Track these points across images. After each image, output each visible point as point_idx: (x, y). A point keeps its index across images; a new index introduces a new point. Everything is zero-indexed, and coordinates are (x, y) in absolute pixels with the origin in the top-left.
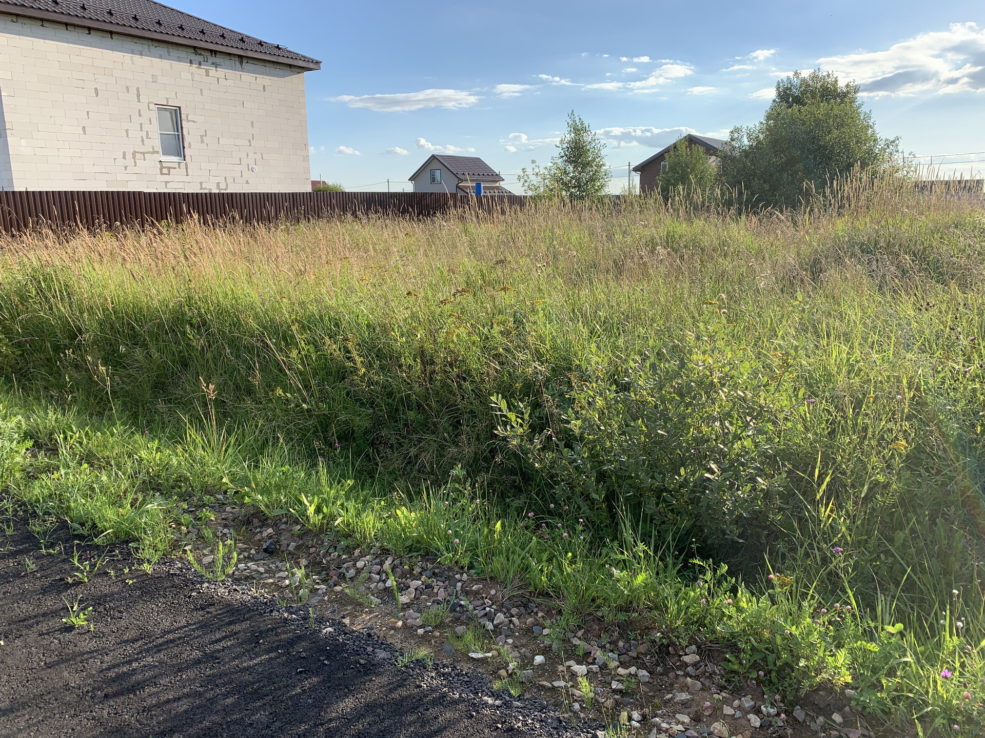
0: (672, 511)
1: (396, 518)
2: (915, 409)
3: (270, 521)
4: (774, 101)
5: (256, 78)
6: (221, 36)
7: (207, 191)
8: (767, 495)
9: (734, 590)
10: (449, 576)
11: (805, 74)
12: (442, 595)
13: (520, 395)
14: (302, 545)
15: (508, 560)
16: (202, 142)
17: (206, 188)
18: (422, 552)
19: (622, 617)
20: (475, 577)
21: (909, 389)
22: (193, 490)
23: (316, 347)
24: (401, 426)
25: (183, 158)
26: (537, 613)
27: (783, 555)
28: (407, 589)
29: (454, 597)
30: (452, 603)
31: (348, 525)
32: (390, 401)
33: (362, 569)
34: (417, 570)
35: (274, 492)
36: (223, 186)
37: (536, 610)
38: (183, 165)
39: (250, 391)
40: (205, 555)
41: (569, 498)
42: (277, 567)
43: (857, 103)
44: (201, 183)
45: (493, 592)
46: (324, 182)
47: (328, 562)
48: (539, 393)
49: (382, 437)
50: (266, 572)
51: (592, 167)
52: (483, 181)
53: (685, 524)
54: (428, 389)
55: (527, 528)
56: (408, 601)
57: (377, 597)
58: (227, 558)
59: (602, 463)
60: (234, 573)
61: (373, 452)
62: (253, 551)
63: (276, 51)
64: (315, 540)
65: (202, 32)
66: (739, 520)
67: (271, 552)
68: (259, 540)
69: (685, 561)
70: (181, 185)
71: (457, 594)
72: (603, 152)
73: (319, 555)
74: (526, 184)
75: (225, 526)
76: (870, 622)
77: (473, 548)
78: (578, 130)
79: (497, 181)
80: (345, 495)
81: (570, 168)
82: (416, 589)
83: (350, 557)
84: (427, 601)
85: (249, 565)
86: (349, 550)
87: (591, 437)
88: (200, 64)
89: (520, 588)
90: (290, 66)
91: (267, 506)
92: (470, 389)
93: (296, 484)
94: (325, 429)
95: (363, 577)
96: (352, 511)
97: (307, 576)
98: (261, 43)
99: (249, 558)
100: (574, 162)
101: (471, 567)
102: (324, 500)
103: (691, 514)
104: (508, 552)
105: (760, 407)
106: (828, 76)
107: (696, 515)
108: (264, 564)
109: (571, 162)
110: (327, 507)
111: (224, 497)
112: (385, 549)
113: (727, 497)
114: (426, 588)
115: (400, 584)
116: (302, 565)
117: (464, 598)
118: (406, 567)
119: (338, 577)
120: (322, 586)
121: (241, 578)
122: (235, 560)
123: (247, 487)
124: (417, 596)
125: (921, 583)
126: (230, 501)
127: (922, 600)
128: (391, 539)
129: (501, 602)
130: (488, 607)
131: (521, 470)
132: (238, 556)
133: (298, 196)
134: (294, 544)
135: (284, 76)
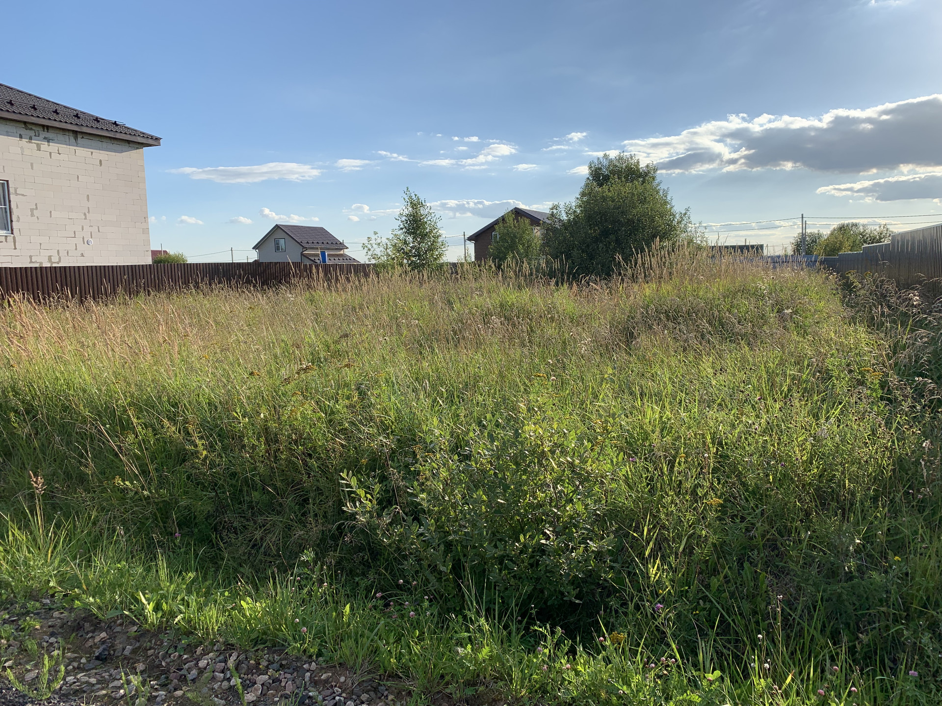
0: (514, 577)
1: (241, 609)
2: (719, 462)
3: (103, 624)
4: (588, 179)
5: (92, 153)
6: (54, 112)
7: (37, 265)
8: (599, 555)
9: (572, 651)
10: (297, 667)
11: (613, 154)
12: (290, 688)
13: (366, 471)
14: (139, 647)
15: (357, 643)
16: (32, 215)
17: (36, 262)
18: (268, 644)
19: (469, 692)
20: (324, 665)
21: (713, 443)
22: (15, 597)
23: (154, 429)
24: (245, 507)
25: (10, 232)
26: (387, 696)
27: (616, 612)
28: (253, 686)
29: (302, 689)
30: (301, 695)
31: (189, 621)
32: (234, 482)
33: (205, 668)
34: (264, 663)
35: (108, 593)
36: (55, 259)
37: (386, 693)
38: (10, 239)
39: (82, 479)
40: (28, 671)
41: (417, 572)
42: (111, 675)
43: (657, 181)
44: (31, 257)
45: (342, 679)
46: (165, 252)
47: (168, 664)
48: (384, 467)
49: (225, 522)
50: (99, 682)
51: (429, 237)
52: (328, 249)
53: (526, 589)
54: (272, 468)
55: (375, 607)
56: (255, 698)
57: (221, 699)
58: (54, 671)
59: (448, 532)
60: (61, 688)
61: (216, 538)
62: (83, 660)
63: (113, 128)
64: (153, 642)
65: (34, 107)
66: (575, 582)
67: (103, 659)
68: (91, 647)
69: (527, 629)
70: (9, 259)
71: (305, 684)
72: (439, 225)
73: (157, 657)
74: (370, 253)
75: (52, 635)
76: (693, 672)
77: (320, 634)
78: (415, 204)
79: (341, 249)
80: (187, 588)
81: (410, 239)
82: (263, 685)
83: (192, 656)
84: (274, 696)
85: (78, 676)
86: (190, 649)
87: (436, 509)
88: (31, 138)
89: (369, 672)
90: (128, 142)
91: (99, 608)
92: (316, 465)
93: (133, 581)
94: (166, 517)
95: (206, 678)
96: (193, 605)
97: (144, 683)
98: (97, 120)
99: (80, 669)
100: (413, 233)
101: (320, 654)
102: (164, 597)
103: (531, 578)
104: (357, 636)
105: (587, 473)
106: (631, 158)
107: (538, 579)
108: (96, 674)
109: (410, 234)
110: (167, 603)
111: (51, 601)
112: (229, 644)
113: (562, 560)
114: (273, 683)
115: (245, 681)
116: (138, 670)
117: (313, 689)
118: (252, 662)
119: (178, 680)
120: (161, 693)
121: (69, 693)
122: (63, 673)
123: (78, 588)
124: (264, 692)
125: (735, 624)
126: (58, 605)
127: (737, 641)
128: (235, 633)
129: (351, 689)
130: (338, 696)
131: (370, 545)
132: (66, 668)
133: (137, 268)
134: (131, 647)
135: (122, 152)
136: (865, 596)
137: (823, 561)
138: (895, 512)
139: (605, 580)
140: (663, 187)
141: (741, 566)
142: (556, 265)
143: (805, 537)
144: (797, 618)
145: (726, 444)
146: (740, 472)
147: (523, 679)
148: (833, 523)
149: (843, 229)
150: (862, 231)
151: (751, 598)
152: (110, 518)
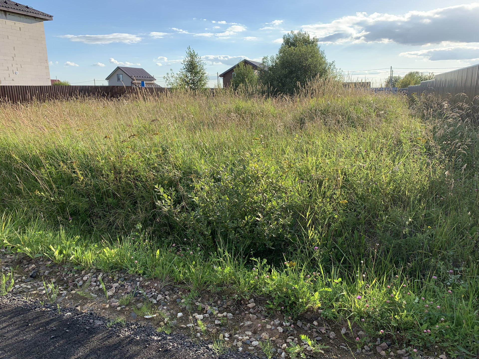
0: (242, 237)
1: (104, 253)
3: (33, 261)
4: (283, 44)
5: (15, 23)
8: (283, 226)
9: (270, 271)
10: (133, 279)
11: (296, 32)
12: (129, 289)
13: (167, 187)
14: (52, 271)
15: (163, 268)
18: (118, 269)
19: (219, 289)
20: (146, 278)
21: (342, 174)
23: (55, 167)
24: (105, 206)
26: (178, 292)
27: (291, 253)
28: (111, 288)
29: (136, 289)
30: (135, 292)
31: (77, 259)
32: (98, 194)
33: (86, 281)
34: (116, 278)
35: (35, 246)
39: (19, 193)
41: (193, 235)
42: (38, 284)
43: (318, 46)
45: (156, 285)
46: (58, 81)
47: (67, 279)
48: (176, 186)
49: (95, 212)
50: (32, 288)
51: (199, 74)
52: (145, 80)
53: (248, 242)
54: (118, 186)
55: (172, 252)
56: (112, 294)
57: (95, 294)
58: (8, 283)
59: (209, 217)
60: (12, 290)
61: (90, 221)
62: (24, 278)
63: (26, 9)
64: (59, 269)
66: (271, 239)
67: (34, 277)
68: (27, 271)
69: (248, 260)
71: (137, 287)
72: (205, 67)
73: (62, 276)
74: (168, 82)
75: (7, 266)
76: (328, 279)
77: (144, 265)
78: (192, 56)
79: (152, 80)
80: (75, 244)
81: (189, 75)
82: (116, 288)
83: (79, 275)
84: (122, 293)
85: (21, 285)
86: (79, 272)
87: (203, 205)
89: (169, 281)
90: (35, 17)
91: (31, 253)
92: (141, 185)
93: (47, 240)
94: (64, 210)
95: (87, 285)
96: (79, 251)
97: (55, 288)
98: (17, 5)
99: (22, 282)
100: (191, 71)
101: (144, 273)
102: (63, 247)
103: (250, 238)
104: (163, 265)
105: (279, 187)
106: (305, 33)
107: (253, 238)
108: (30, 284)
109: (189, 71)
110: (65, 251)
111: (5, 250)
112: (98, 269)
113: (266, 228)
114: (121, 287)
115: (107, 286)
116: (52, 282)
117: (141, 289)
118: (110, 277)
119: (73, 286)
120: (64, 292)
121: (17, 293)
122: (13, 283)
123: (19, 244)
124: (116, 291)
125: (349, 259)
126: (9, 252)
127: (349, 267)
128: (101, 264)
129: (160, 289)
130: (154, 292)
131: (169, 224)
132: (15, 281)
133: (43, 87)
134: (48, 271)
135: (31, 23)
136: (412, 245)
137: (393, 229)
138: (429, 207)
139: (286, 239)
140: (321, 49)
141: (353, 231)
142: (265, 88)
143: (385, 218)
144: (379, 256)
145: (348, 174)
146: (355, 188)
147: (245, 283)
148: (399, 211)
149: (411, 75)
150: (420, 75)
151: (357, 247)
152: (34, 211)
